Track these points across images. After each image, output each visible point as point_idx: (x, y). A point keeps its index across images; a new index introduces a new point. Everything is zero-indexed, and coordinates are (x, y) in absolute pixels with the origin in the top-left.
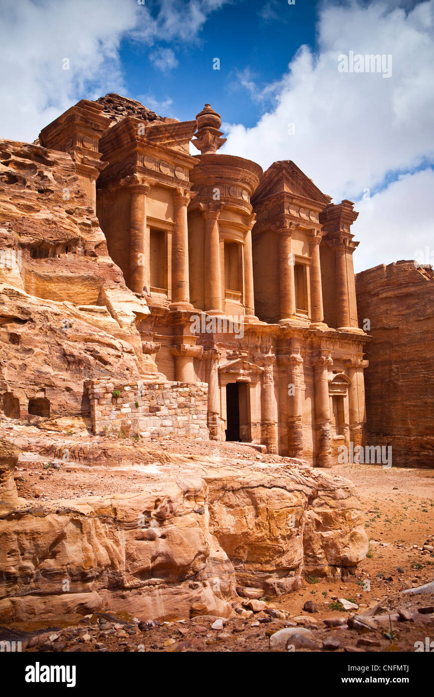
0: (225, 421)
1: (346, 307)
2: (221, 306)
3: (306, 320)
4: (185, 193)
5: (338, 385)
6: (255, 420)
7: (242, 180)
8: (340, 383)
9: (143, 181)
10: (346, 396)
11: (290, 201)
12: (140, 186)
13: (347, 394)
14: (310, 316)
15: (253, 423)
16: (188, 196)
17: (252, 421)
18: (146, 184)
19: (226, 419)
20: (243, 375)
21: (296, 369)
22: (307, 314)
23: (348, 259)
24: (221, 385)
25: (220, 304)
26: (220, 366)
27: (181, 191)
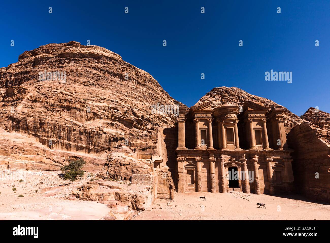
3: (261, 147)
11: (250, 112)
16: (211, 120)
18: (197, 121)
24: (226, 168)
25: (225, 146)
26: (225, 163)
27: (208, 119)
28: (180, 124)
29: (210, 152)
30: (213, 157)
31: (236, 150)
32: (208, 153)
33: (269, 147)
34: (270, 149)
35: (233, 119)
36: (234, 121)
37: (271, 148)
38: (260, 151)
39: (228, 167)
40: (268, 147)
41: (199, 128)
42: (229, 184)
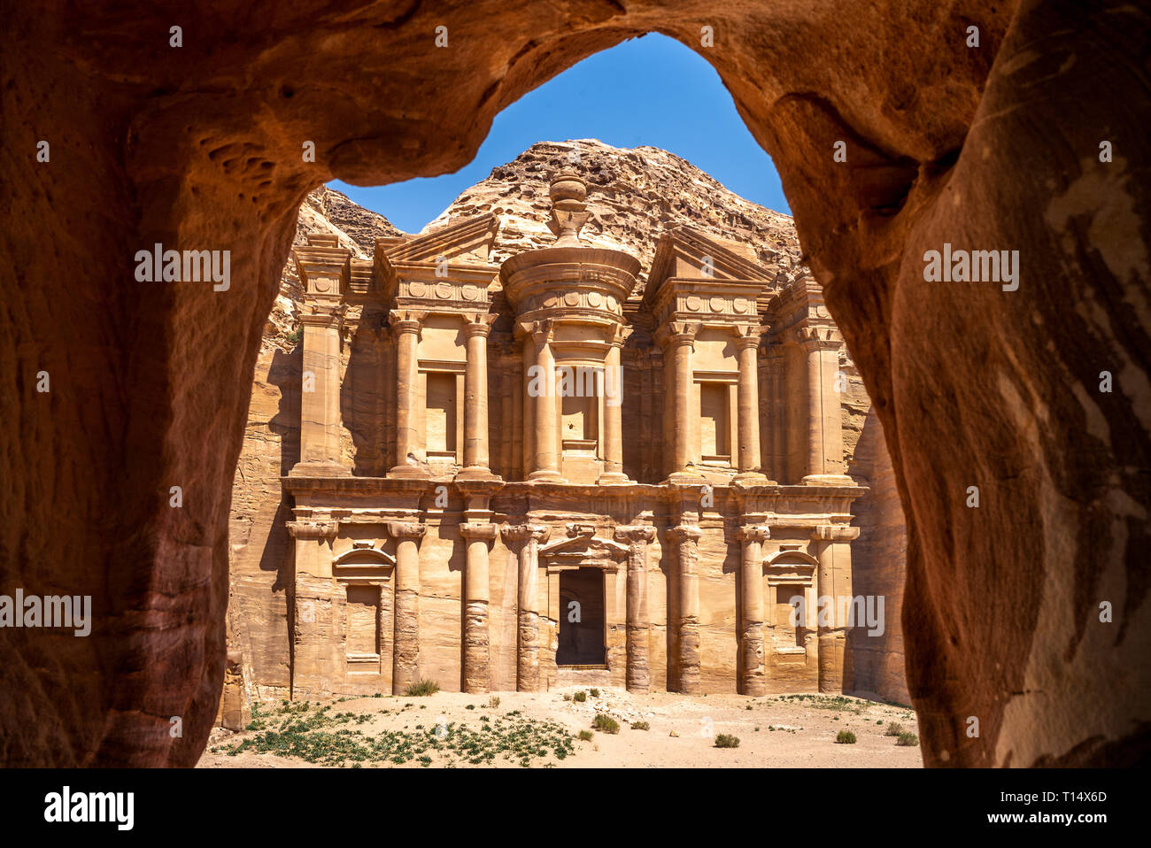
0: (556, 621)
1: (817, 442)
2: (554, 464)
3: (722, 470)
4: (478, 320)
5: (790, 568)
6: (612, 620)
7: (584, 278)
8: (793, 566)
9: (407, 317)
10: (810, 586)
11: (687, 289)
12: (402, 324)
13: (814, 582)
14: (735, 463)
15: (610, 625)
16: (483, 322)
17: (608, 621)
18: (411, 320)
19: (558, 619)
20: (593, 558)
21: (687, 547)
22: (729, 460)
23: (825, 362)
24: (548, 573)
25: (553, 463)
26: (543, 547)
27: (471, 318)
28: (311, 334)
29: (467, 493)
30: (482, 516)
31: (603, 483)
32: (462, 494)
33: (760, 471)
34: (761, 480)
35: (598, 320)
36: (606, 332)
37: (770, 478)
38: (716, 490)
39: (558, 568)
40: (754, 471)
41: (421, 363)
42: (558, 653)
